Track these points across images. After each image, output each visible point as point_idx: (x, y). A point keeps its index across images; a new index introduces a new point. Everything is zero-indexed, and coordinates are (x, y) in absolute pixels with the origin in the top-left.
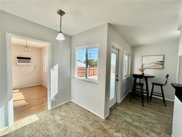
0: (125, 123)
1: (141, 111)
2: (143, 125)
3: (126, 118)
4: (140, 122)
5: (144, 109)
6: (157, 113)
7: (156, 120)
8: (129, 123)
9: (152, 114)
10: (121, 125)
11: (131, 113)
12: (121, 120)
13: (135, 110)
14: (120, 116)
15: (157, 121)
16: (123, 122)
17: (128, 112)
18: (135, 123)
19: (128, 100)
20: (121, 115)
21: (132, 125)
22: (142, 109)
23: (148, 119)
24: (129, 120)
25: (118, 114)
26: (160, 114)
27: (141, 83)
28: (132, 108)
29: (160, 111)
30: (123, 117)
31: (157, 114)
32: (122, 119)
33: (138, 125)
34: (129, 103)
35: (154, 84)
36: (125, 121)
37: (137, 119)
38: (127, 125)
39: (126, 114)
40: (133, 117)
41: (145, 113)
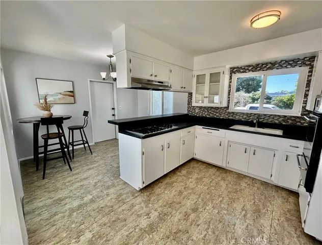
0: (75, 213)
1: (76, 178)
2: (94, 192)
3: (68, 207)
4: (89, 192)
5: (74, 172)
6: (92, 166)
7: (98, 175)
8: (80, 207)
9: (90, 172)
10: (73, 222)
11: (66, 193)
12: (64, 217)
13: (67, 184)
14: (55, 214)
15: (101, 176)
16: (70, 215)
17: (61, 196)
18: (85, 199)
19: (35, 178)
20: (54, 210)
21: (86, 204)
22: (73, 175)
23: (93, 181)
24: (76, 204)
25: (46, 215)
26: (95, 165)
27: (50, 134)
28: (59, 185)
29: (92, 163)
30: (62, 210)
31: (93, 168)
32: (65, 214)
33: (91, 197)
34: (44, 180)
35: (72, 129)
36: (72, 211)
37: (82, 191)
38: (81, 212)
39: (61, 200)
40: (75, 194)
41: (83, 177)
